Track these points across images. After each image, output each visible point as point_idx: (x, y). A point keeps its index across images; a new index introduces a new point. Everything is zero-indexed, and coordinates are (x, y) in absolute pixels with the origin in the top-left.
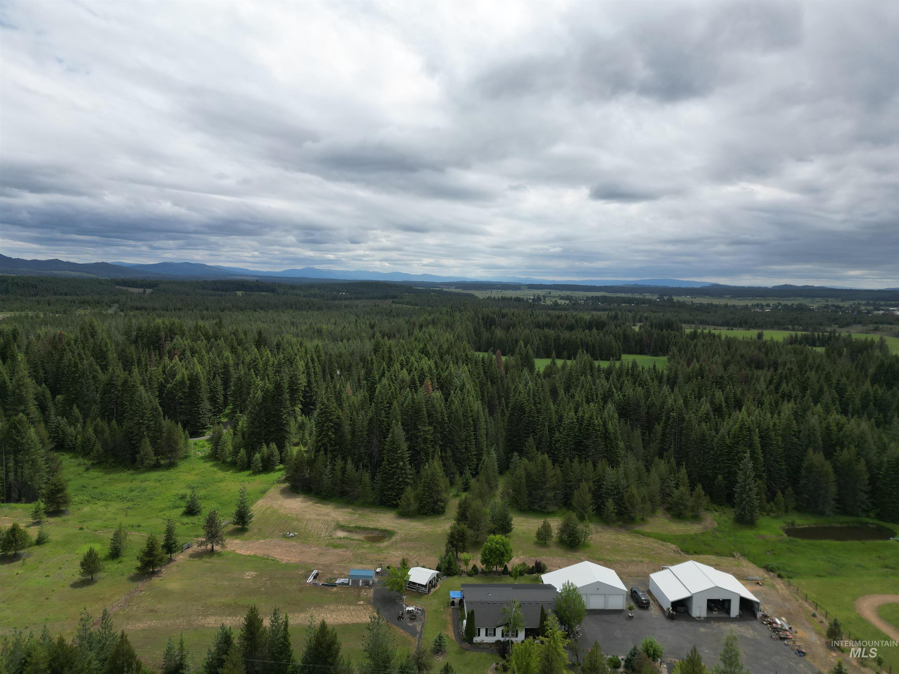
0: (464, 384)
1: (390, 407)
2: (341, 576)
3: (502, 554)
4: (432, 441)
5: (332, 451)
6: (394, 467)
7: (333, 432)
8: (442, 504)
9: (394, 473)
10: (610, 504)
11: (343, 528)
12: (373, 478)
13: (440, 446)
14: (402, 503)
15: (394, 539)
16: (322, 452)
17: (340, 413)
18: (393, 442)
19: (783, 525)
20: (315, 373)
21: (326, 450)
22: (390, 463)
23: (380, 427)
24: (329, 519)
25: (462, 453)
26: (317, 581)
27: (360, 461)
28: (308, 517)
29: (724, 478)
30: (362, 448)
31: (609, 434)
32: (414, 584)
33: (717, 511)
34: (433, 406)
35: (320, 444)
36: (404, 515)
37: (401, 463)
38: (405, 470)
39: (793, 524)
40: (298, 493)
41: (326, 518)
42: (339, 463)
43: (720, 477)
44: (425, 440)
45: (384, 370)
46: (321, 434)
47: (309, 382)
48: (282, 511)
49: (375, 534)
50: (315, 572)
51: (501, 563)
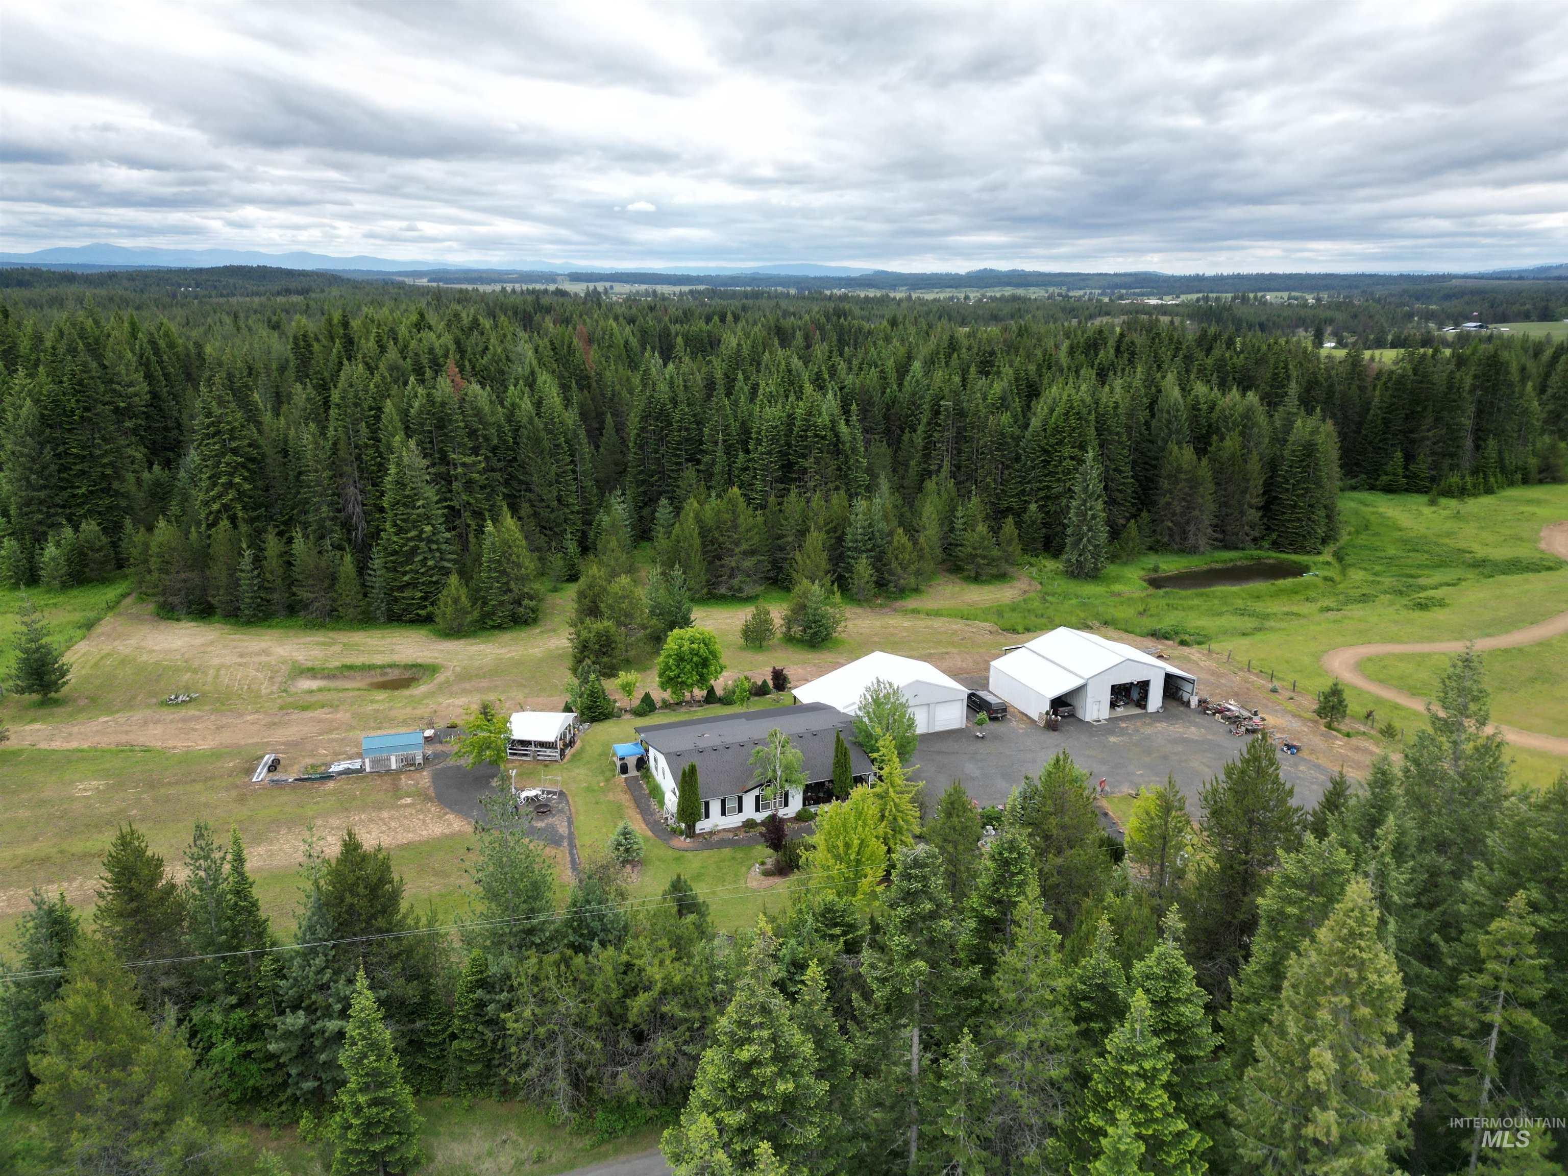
0: (533, 373)
1: (378, 418)
2: (337, 756)
3: (705, 663)
4: (483, 487)
5: (251, 521)
6: (412, 539)
7: (245, 479)
8: (532, 604)
9: (414, 551)
10: (863, 568)
11: (312, 672)
12: (362, 569)
13: (506, 496)
14: (445, 608)
15: (440, 678)
16: (225, 523)
17: (256, 435)
18: (400, 484)
19: (1142, 573)
20: (166, 376)
21: (233, 519)
22: (400, 531)
23: (359, 458)
24: (272, 660)
25: (553, 511)
26: (277, 776)
27: (322, 537)
28: (216, 661)
29: (1041, 508)
30: (324, 508)
32: (525, 743)
33: (1032, 565)
34: (478, 413)
35: (216, 507)
36: (455, 632)
37: (428, 528)
38: (437, 542)
40: (178, 620)
41: (264, 658)
42: (272, 544)
43: (1033, 507)
44: (469, 484)
45: (340, 358)
46: (215, 485)
47: (155, 395)
48: (144, 658)
49: (393, 674)
50: (268, 758)
51: (703, 680)
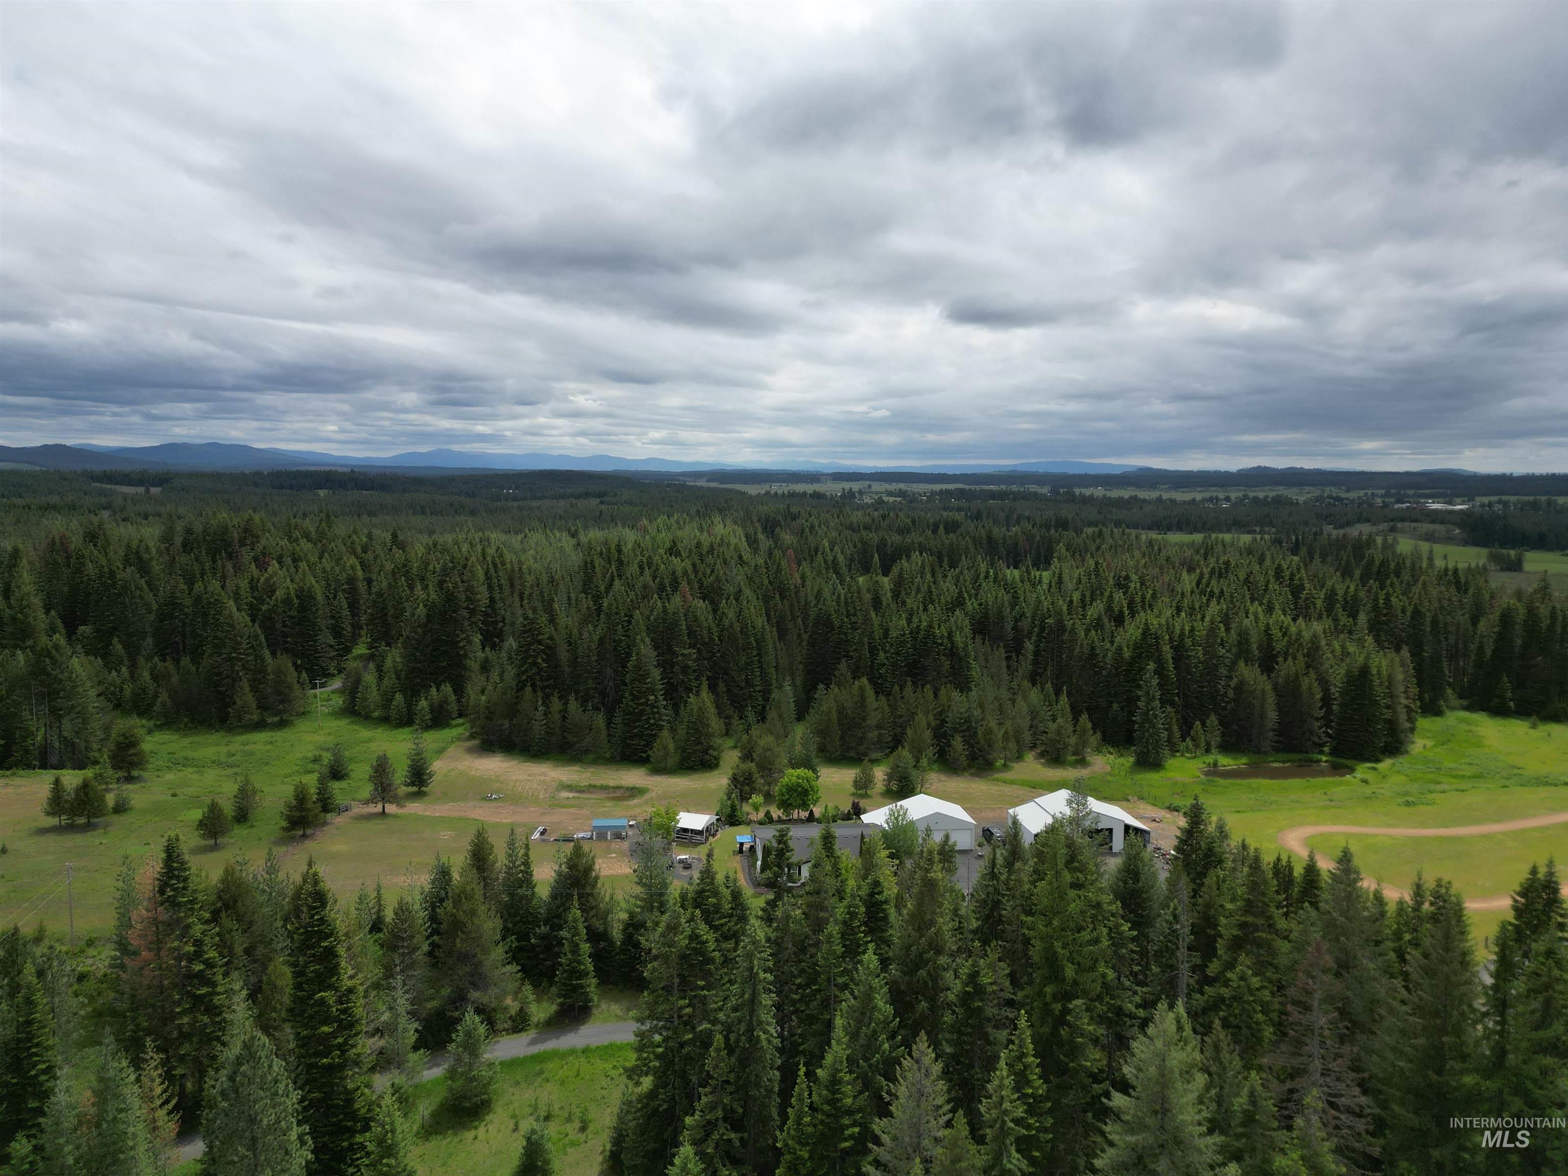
0: (740, 591)
1: (629, 622)
2: (579, 830)
3: (805, 793)
4: (695, 671)
5: (543, 688)
6: (641, 704)
7: (543, 660)
8: (715, 753)
9: (642, 713)
10: (958, 743)
11: (569, 788)
12: (608, 725)
13: (709, 678)
14: (655, 753)
15: (648, 796)
16: (528, 689)
17: (553, 632)
18: (638, 667)
19: (1202, 766)
20: (500, 586)
21: (534, 686)
22: (635, 698)
23: (615, 649)
24: (548, 779)
25: (741, 689)
26: (544, 837)
27: (586, 701)
28: (514, 778)
29: (1122, 708)
30: (590, 681)
31: (957, 649)
32: (685, 830)
33: (1111, 753)
34: (696, 619)
35: (524, 678)
36: (659, 770)
37: (652, 698)
38: (657, 707)
39: (1215, 765)
40: (493, 752)
41: (542, 778)
42: (556, 704)
43: (1115, 706)
44: (685, 669)
45: (612, 576)
46: (525, 663)
47: (492, 599)
48: (474, 773)
49: (619, 794)
50: (541, 828)
51: (804, 806)
